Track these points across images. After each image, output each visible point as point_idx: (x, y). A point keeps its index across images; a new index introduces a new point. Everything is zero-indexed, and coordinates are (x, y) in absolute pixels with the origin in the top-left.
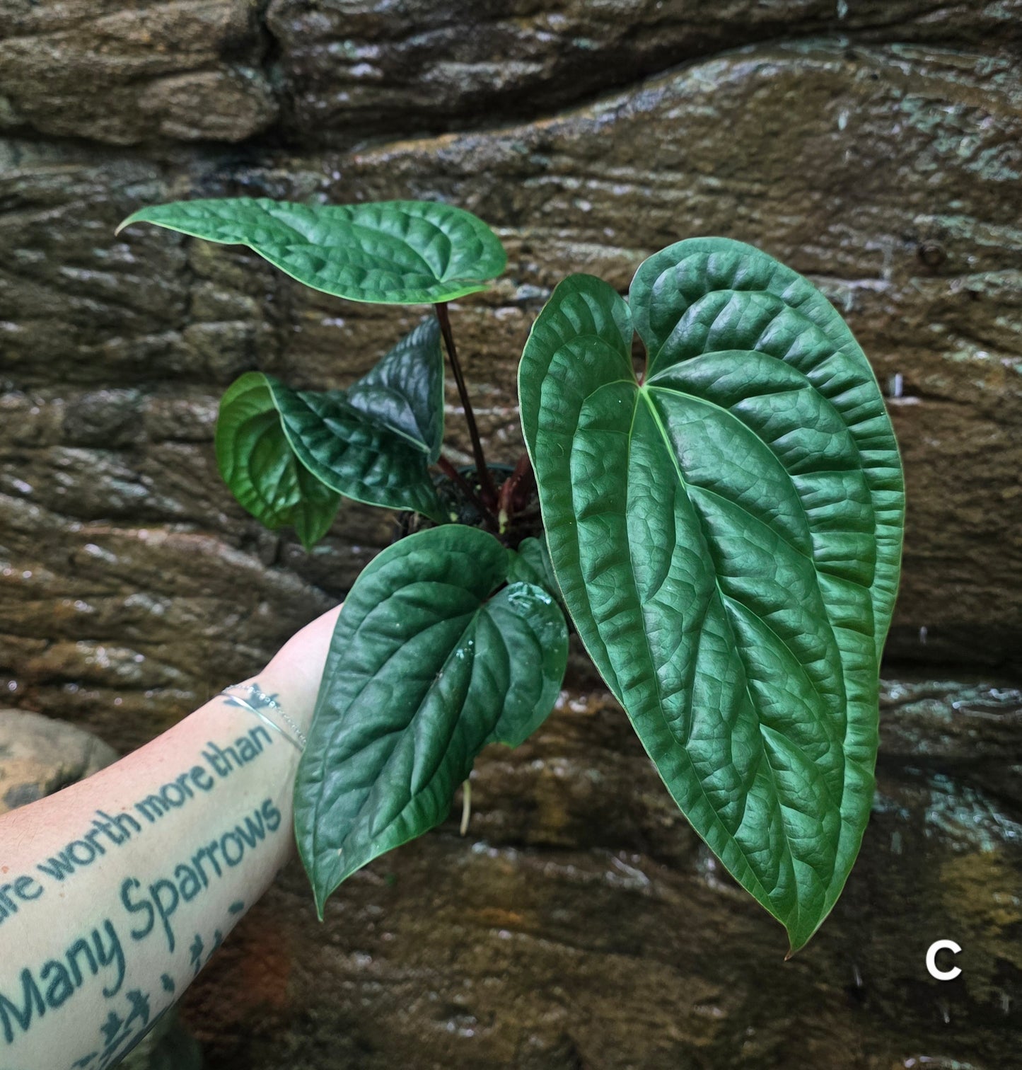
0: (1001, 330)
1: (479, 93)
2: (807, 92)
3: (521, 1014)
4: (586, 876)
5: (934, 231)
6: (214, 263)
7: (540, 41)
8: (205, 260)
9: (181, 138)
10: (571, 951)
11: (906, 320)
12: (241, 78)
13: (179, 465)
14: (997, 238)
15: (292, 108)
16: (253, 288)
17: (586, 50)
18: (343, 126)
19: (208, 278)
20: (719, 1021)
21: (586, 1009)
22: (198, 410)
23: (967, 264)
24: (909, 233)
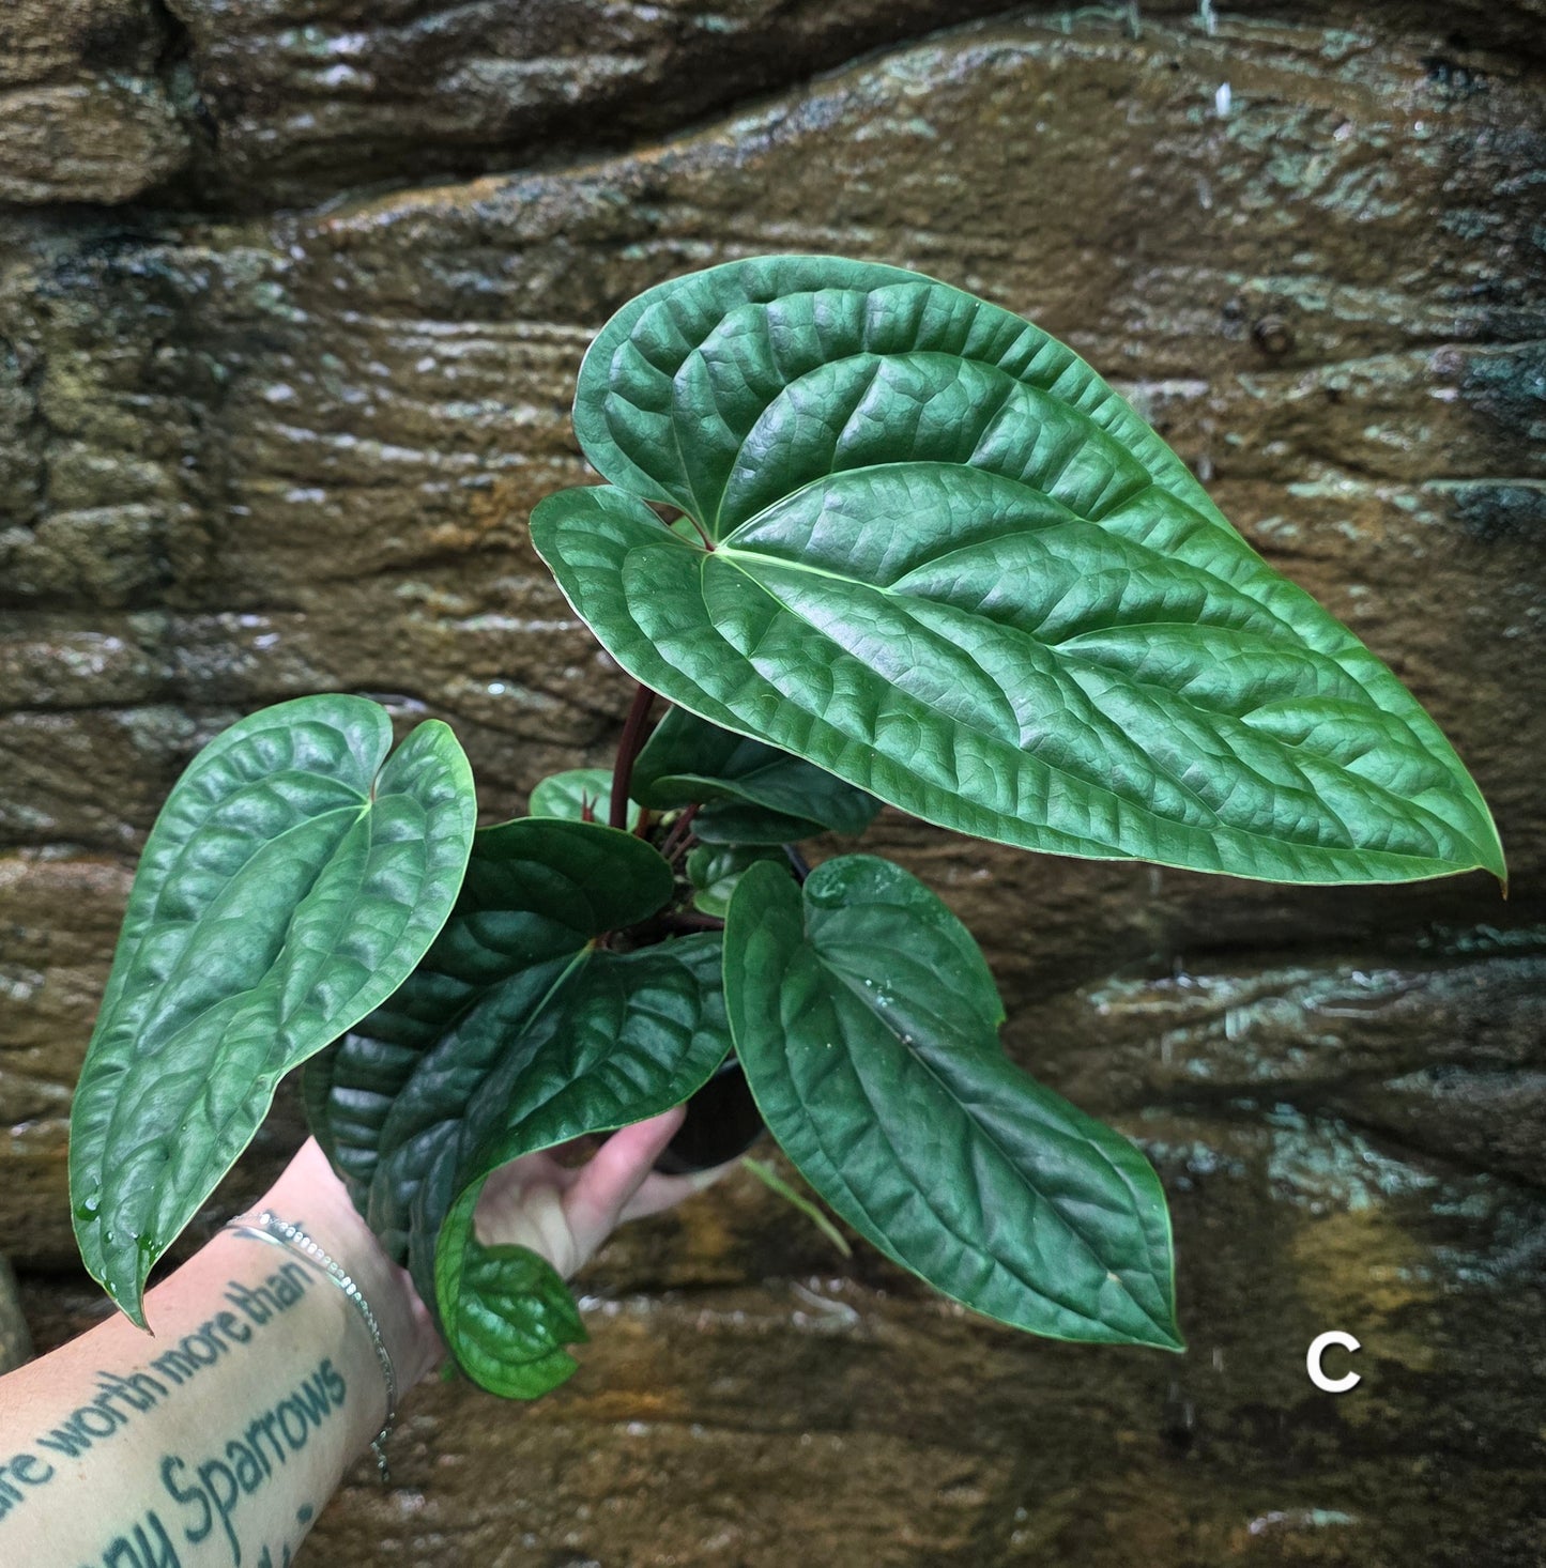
0: (1375, 446)
1: (538, 108)
2: (1070, 93)
3: (670, 1546)
4: (764, 1325)
5: (1272, 301)
6: (86, 408)
7: (641, 21)
8: (70, 405)
9: (17, 198)
10: (744, 1438)
11: (1233, 438)
12: (122, 94)
13: (42, 750)
14: (1365, 308)
15: (213, 143)
16: (158, 447)
17: (718, 34)
18: (307, 170)
19: (77, 435)
20: (974, 1508)
21: (772, 1522)
22: (72, 657)
23: (1321, 350)
24: (1234, 305)
